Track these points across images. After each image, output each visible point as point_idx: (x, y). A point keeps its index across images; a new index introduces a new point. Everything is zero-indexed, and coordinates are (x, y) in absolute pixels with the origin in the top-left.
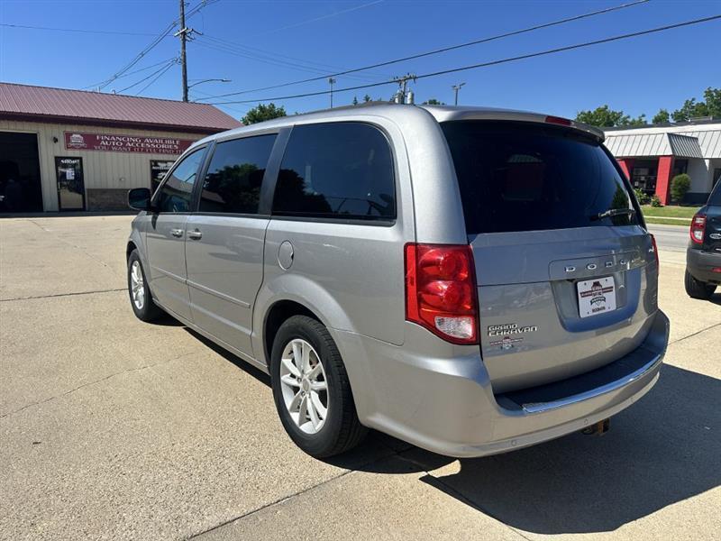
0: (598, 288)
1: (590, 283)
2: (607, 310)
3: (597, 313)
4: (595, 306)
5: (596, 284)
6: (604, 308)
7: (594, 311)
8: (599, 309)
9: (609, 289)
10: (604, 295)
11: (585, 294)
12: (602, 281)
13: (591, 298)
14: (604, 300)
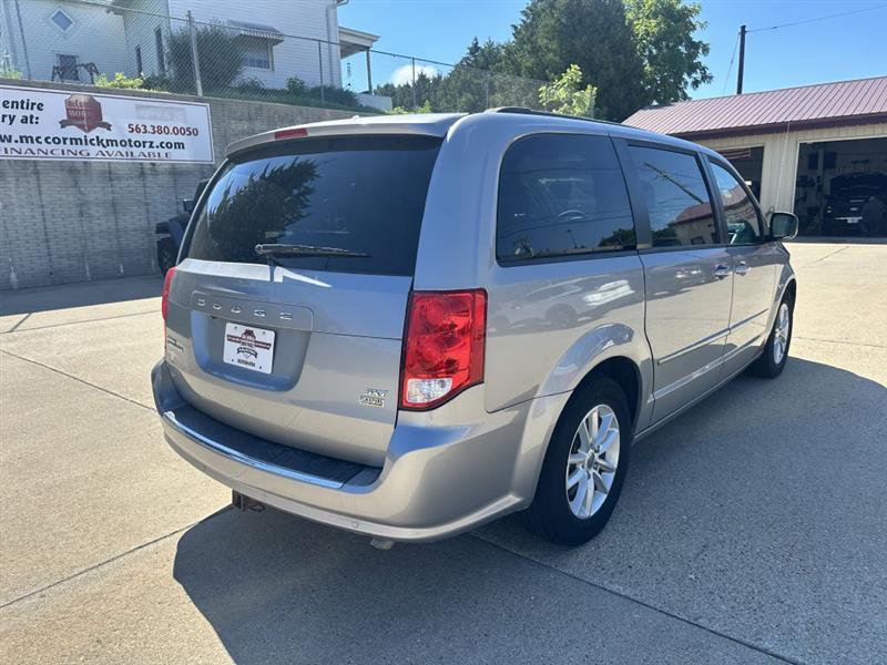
0: (249, 337)
1: (243, 329)
2: (256, 369)
3: (243, 365)
4: (242, 356)
5: (249, 333)
6: (254, 365)
7: (239, 361)
8: (246, 363)
9: (266, 346)
10: (257, 349)
11: (231, 338)
12: (256, 331)
13: (238, 345)
14: (256, 355)
